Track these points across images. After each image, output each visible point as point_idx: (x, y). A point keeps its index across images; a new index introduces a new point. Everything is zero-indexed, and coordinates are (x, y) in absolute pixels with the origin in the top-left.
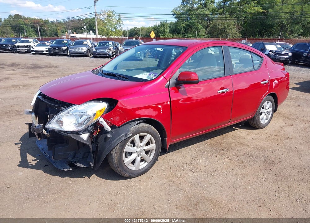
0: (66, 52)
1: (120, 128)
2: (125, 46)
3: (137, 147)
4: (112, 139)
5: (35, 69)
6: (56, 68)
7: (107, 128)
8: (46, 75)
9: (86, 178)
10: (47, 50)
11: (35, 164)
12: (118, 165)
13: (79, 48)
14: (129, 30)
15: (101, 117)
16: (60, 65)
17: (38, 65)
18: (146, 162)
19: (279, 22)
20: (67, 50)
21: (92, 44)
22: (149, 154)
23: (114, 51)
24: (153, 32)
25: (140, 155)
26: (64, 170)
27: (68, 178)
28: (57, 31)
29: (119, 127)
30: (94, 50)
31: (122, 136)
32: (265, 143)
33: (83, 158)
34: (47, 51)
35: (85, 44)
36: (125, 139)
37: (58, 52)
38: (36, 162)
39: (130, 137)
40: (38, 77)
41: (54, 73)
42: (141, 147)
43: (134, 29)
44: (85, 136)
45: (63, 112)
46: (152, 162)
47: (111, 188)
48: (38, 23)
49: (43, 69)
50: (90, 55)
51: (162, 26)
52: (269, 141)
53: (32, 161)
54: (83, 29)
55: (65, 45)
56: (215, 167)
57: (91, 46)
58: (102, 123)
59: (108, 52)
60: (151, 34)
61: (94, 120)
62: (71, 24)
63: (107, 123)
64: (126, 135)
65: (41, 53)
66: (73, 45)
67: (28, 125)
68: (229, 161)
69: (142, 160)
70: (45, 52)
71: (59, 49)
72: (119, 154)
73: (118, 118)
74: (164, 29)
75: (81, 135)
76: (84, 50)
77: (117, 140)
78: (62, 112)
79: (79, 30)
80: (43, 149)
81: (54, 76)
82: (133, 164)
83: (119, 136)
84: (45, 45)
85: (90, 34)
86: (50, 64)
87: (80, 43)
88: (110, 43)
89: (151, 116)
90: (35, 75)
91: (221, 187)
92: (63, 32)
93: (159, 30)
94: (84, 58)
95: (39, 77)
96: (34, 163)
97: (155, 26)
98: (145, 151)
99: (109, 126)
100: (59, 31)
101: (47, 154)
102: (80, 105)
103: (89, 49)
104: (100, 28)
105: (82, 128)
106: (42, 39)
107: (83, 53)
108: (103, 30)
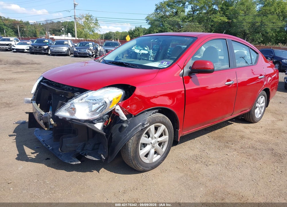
0: (47, 51)
1: (136, 118)
2: (104, 47)
3: (152, 138)
4: (129, 129)
5: (18, 65)
6: (39, 65)
7: (123, 117)
8: (30, 71)
9: (95, 172)
10: (28, 48)
11: (35, 157)
12: (134, 157)
13: (60, 47)
14: (104, 34)
15: (118, 104)
16: (42, 62)
17: (20, 62)
18: (158, 154)
19: (242, 31)
20: (48, 49)
21: (72, 44)
22: (162, 146)
23: (94, 51)
24: (128, 36)
25: (154, 147)
26: (72, 163)
27: (74, 172)
28: (36, 33)
29: (135, 116)
30: (75, 50)
31: (138, 126)
32: (264, 136)
33: (92, 150)
34: (27, 50)
35: (66, 44)
36: (142, 129)
37: (39, 51)
38: (35, 155)
39: (147, 127)
40: (22, 72)
41: (38, 69)
42: (155, 138)
43: (109, 34)
44: (99, 126)
45: (77, 98)
46: (164, 155)
47: (125, 182)
48: (18, 24)
49: (26, 65)
50: (71, 55)
51: (137, 31)
52: (267, 134)
53: (31, 154)
54: (61, 31)
55: (46, 44)
56: (227, 159)
57: (71, 46)
58: (118, 112)
59: (88, 52)
60: (127, 38)
61: (110, 108)
62: (50, 26)
63: (124, 112)
64: (143, 125)
65: (22, 51)
66: (54, 44)
67: (28, 115)
68: (238, 154)
69: (156, 153)
70: (26, 51)
71: (40, 47)
72: (135, 145)
73: (134, 106)
74: (139, 34)
75: (95, 123)
76: (65, 49)
77: (134, 130)
78: (75, 99)
79: (58, 32)
80: (44, 141)
81: (38, 72)
82: (147, 157)
83: (136, 125)
84: (26, 44)
85: (68, 36)
86: (32, 61)
87: (61, 43)
88: (90, 44)
89: (166, 105)
90: (19, 70)
91: (241, 180)
92: (41, 33)
93: (134, 34)
94: (65, 57)
95: (24, 72)
96: (33, 156)
97: (131, 30)
98: (158, 143)
99: (125, 115)
100: (38, 32)
101: (49, 146)
102: (96, 91)
103: (70, 49)
104: (79, 31)
105: (97, 116)
106: (22, 39)
107: (64, 52)
108: (81, 33)
